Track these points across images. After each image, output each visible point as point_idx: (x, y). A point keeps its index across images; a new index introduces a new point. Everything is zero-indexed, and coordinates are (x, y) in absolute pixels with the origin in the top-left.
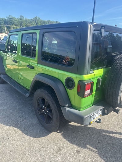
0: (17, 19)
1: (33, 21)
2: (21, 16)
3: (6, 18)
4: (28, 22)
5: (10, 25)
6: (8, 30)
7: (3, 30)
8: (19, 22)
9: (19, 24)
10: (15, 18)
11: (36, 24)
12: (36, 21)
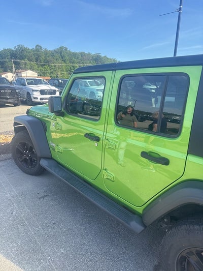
0: (31, 50)
1: (57, 53)
2: (37, 46)
3: (14, 49)
4: (48, 55)
5: (20, 59)
6: (16, 68)
7: (8, 67)
8: (34, 55)
9: (34, 58)
10: (29, 49)
11: (62, 58)
12: (61, 53)
